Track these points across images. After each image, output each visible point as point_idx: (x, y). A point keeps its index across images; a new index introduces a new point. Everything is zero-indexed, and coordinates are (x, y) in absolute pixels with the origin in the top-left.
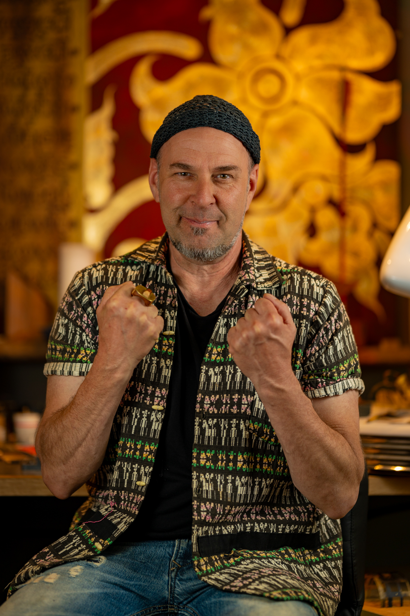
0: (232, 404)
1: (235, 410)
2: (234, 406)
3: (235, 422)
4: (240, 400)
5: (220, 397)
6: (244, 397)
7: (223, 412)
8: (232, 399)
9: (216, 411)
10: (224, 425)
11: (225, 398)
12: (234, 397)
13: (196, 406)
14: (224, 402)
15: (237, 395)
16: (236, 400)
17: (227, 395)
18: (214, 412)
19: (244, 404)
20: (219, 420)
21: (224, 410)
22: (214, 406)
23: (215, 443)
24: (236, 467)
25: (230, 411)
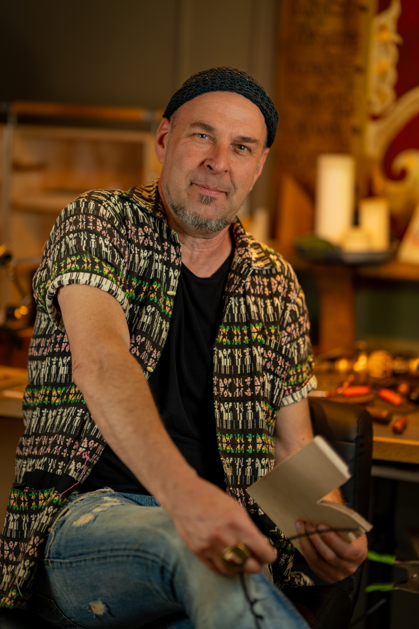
0: (246, 387)
1: (249, 393)
2: (248, 389)
3: (250, 404)
4: (253, 382)
5: (232, 381)
6: (256, 378)
7: (238, 396)
8: (244, 383)
9: (230, 395)
10: (240, 409)
11: (237, 381)
12: (246, 380)
13: (214, 389)
14: (238, 386)
15: (249, 378)
16: (249, 383)
17: (239, 379)
18: (228, 396)
19: (258, 386)
20: (234, 403)
21: (238, 393)
22: (228, 389)
23: (232, 426)
24: (256, 450)
25: (244, 394)
